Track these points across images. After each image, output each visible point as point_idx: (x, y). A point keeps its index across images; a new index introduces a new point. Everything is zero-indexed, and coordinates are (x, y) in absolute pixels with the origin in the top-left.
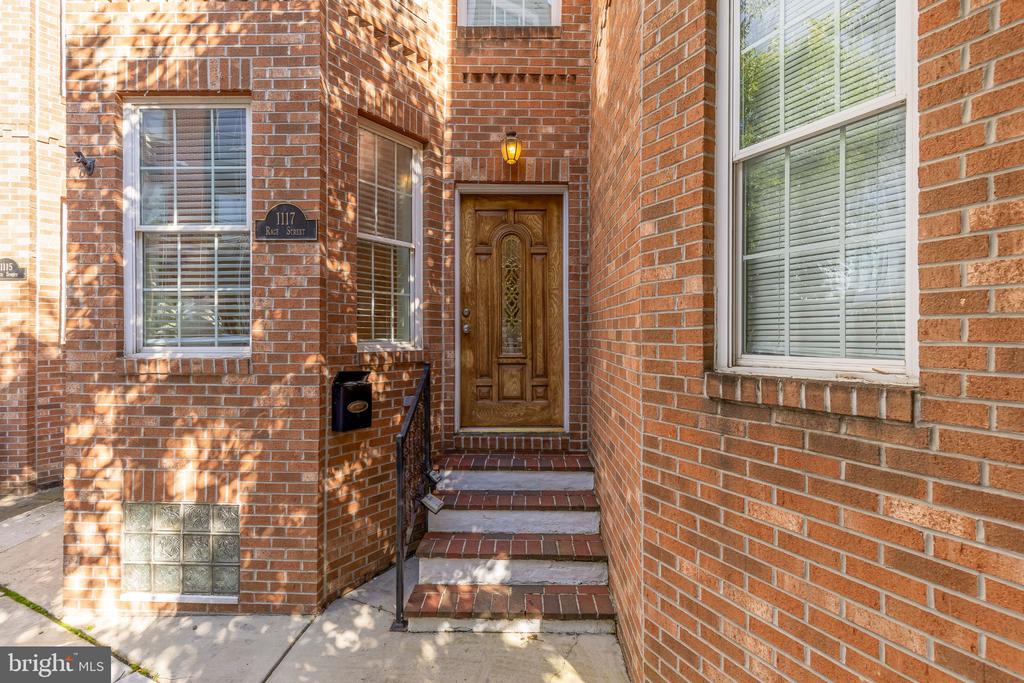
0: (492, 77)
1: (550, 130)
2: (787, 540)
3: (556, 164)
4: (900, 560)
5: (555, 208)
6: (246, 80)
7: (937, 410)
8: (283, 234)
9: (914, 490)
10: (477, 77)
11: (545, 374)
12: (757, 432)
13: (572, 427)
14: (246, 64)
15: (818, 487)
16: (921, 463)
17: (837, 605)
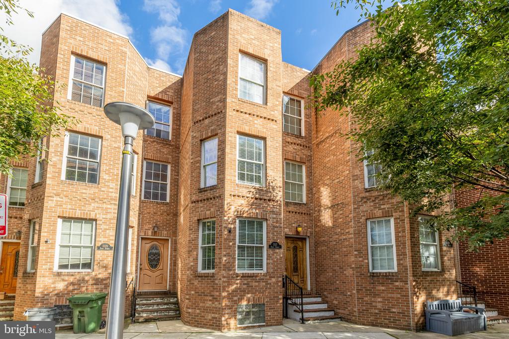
0: (292, 212)
1: (305, 225)
2: (383, 290)
3: (307, 232)
4: (396, 288)
5: (304, 241)
6: (266, 217)
7: (399, 274)
8: (275, 247)
9: (397, 282)
10: (289, 212)
11: (303, 278)
12: (378, 279)
13: (311, 289)
14: (266, 214)
15: (387, 284)
16: (398, 279)
17: (389, 295)
